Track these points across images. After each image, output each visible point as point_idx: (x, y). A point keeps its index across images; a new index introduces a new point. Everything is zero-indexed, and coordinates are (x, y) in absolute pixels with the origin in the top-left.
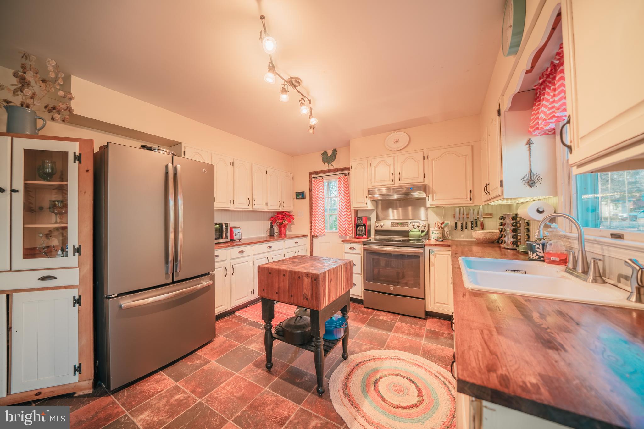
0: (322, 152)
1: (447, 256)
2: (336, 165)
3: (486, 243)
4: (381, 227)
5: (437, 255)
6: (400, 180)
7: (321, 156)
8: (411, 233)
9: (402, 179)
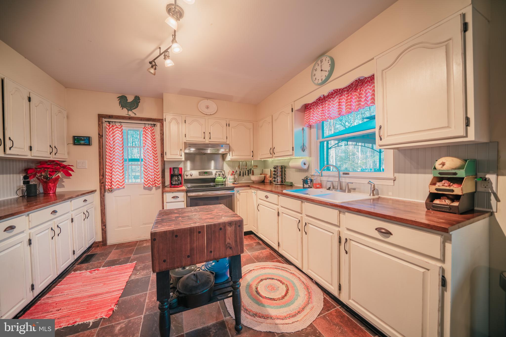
0: (120, 95)
1: (246, 193)
2: (138, 113)
3: (259, 183)
4: (190, 176)
5: (241, 193)
6: (210, 139)
7: (119, 99)
8: (216, 179)
9: (211, 138)
